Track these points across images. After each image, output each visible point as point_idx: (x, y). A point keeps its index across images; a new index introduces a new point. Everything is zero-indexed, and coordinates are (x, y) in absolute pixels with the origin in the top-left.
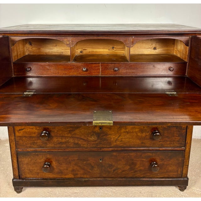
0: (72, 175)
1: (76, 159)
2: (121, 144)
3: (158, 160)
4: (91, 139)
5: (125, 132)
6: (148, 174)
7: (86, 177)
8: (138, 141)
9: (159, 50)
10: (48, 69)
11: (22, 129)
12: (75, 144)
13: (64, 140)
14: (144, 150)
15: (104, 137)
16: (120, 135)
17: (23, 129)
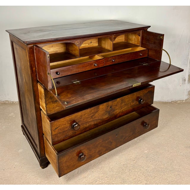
2: (122, 114)
4: (105, 117)
5: (124, 105)
13: (88, 125)
15: (113, 113)
16: (122, 108)
17: (58, 127)
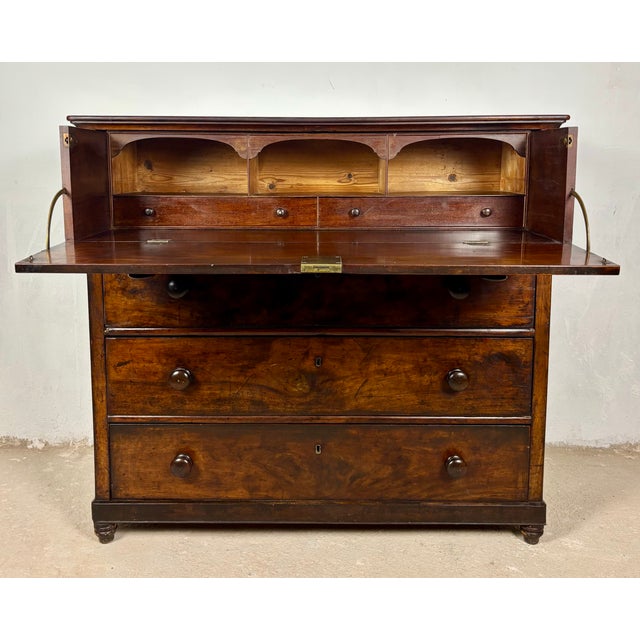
0: (244, 491)
1: (257, 444)
2: (369, 404)
3: (465, 452)
4: (295, 390)
5: (378, 372)
6: (441, 491)
7: (280, 497)
8: (412, 397)
9: (465, 180)
10: (196, 212)
11: (126, 363)
12: (253, 402)
13: (227, 393)
14: (427, 423)
15: (328, 385)
16: (366, 381)
17: (128, 362)
